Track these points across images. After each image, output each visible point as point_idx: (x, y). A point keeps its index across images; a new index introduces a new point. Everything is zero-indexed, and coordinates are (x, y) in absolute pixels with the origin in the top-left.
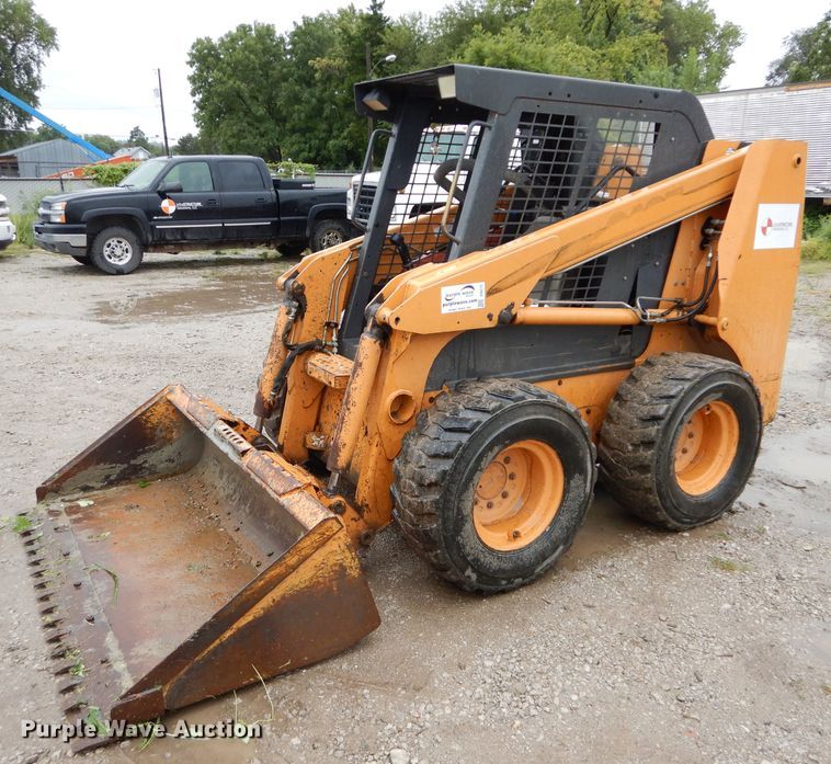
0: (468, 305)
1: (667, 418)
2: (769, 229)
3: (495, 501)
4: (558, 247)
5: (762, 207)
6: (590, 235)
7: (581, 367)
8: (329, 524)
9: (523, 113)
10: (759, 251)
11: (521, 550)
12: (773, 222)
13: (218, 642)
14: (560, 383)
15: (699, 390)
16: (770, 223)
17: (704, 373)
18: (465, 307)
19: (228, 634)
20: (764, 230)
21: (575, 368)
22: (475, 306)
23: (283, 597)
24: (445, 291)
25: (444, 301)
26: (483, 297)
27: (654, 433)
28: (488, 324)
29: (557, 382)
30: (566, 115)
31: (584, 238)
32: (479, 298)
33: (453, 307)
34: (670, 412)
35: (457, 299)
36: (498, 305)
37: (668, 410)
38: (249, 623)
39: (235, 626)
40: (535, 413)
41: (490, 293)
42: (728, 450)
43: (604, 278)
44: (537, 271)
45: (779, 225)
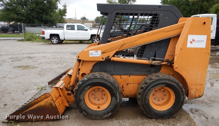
1: (144, 88)
2: (193, 42)
3: (100, 99)
4: (122, 44)
5: (189, 36)
6: (132, 41)
7: (136, 73)
8: (47, 94)
9: (116, 13)
10: (188, 48)
11: (99, 111)
13: (26, 111)
14: (129, 76)
15: (155, 82)
16: (193, 40)
17: (159, 78)
18: (96, 56)
19: (28, 110)
20: (191, 42)
21: (134, 73)
22: (98, 56)
23: (39, 106)
24: (90, 52)
25: (90, 54)
26: (101, 54)
27: (141, 92)
28: (102, 60)
29: (128, 76)
30: (134, 13)
32: (99, 54)
33: (92, 55)
34: (145, 87)
35: (93, 54)
36: (105, 56)
37: (145, 86)
38: (32, 109)
39: (29, 109)
40: (99, 80)
41: (102, 53)
42: (173, 101)
43: (145, 52)
44: (116, 49)
45: (198, 41)
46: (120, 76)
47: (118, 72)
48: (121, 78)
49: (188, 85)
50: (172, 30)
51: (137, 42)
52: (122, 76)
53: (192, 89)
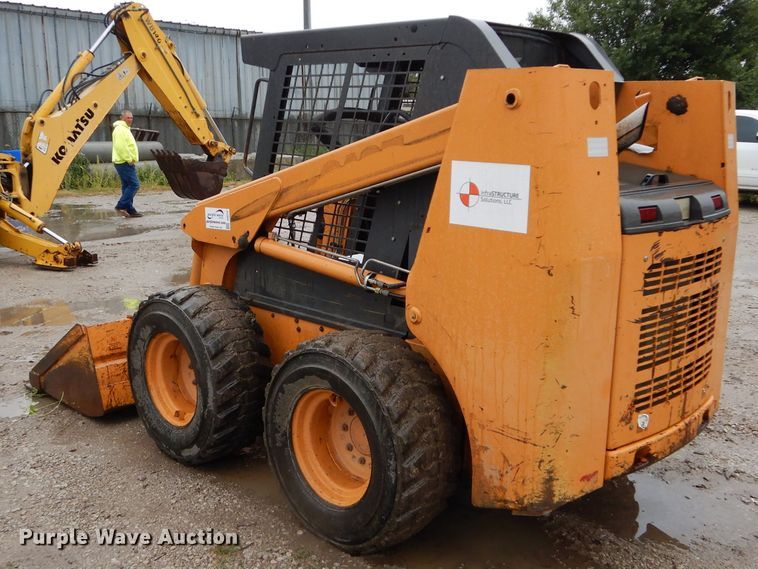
0: (220, 225)
2: (472, 199)
4: (278, 188)
6: (307, 181)
9: (288, 68)
12: (481, 189)
16: (474, 190)
18: (218, 226)
20: (465, 199)
22: (224, 227)
24: (207, 210)
25: (207, 219)
26: (229, 222)
28: (232, 244)
31: (302, 182)
32: (226, 222)
33: (212, 224)
35: (214, 219)
41: (234, 218)
43: (372, 233)
44: (263, 208)
45: (492, 194)
46: (297, 322)
47: (298, 302)
48: (299, 330)
49: (467, 421)
50: (429, 137)
51: (320, 185)
52: (302, 324)
53: (486, 449)
